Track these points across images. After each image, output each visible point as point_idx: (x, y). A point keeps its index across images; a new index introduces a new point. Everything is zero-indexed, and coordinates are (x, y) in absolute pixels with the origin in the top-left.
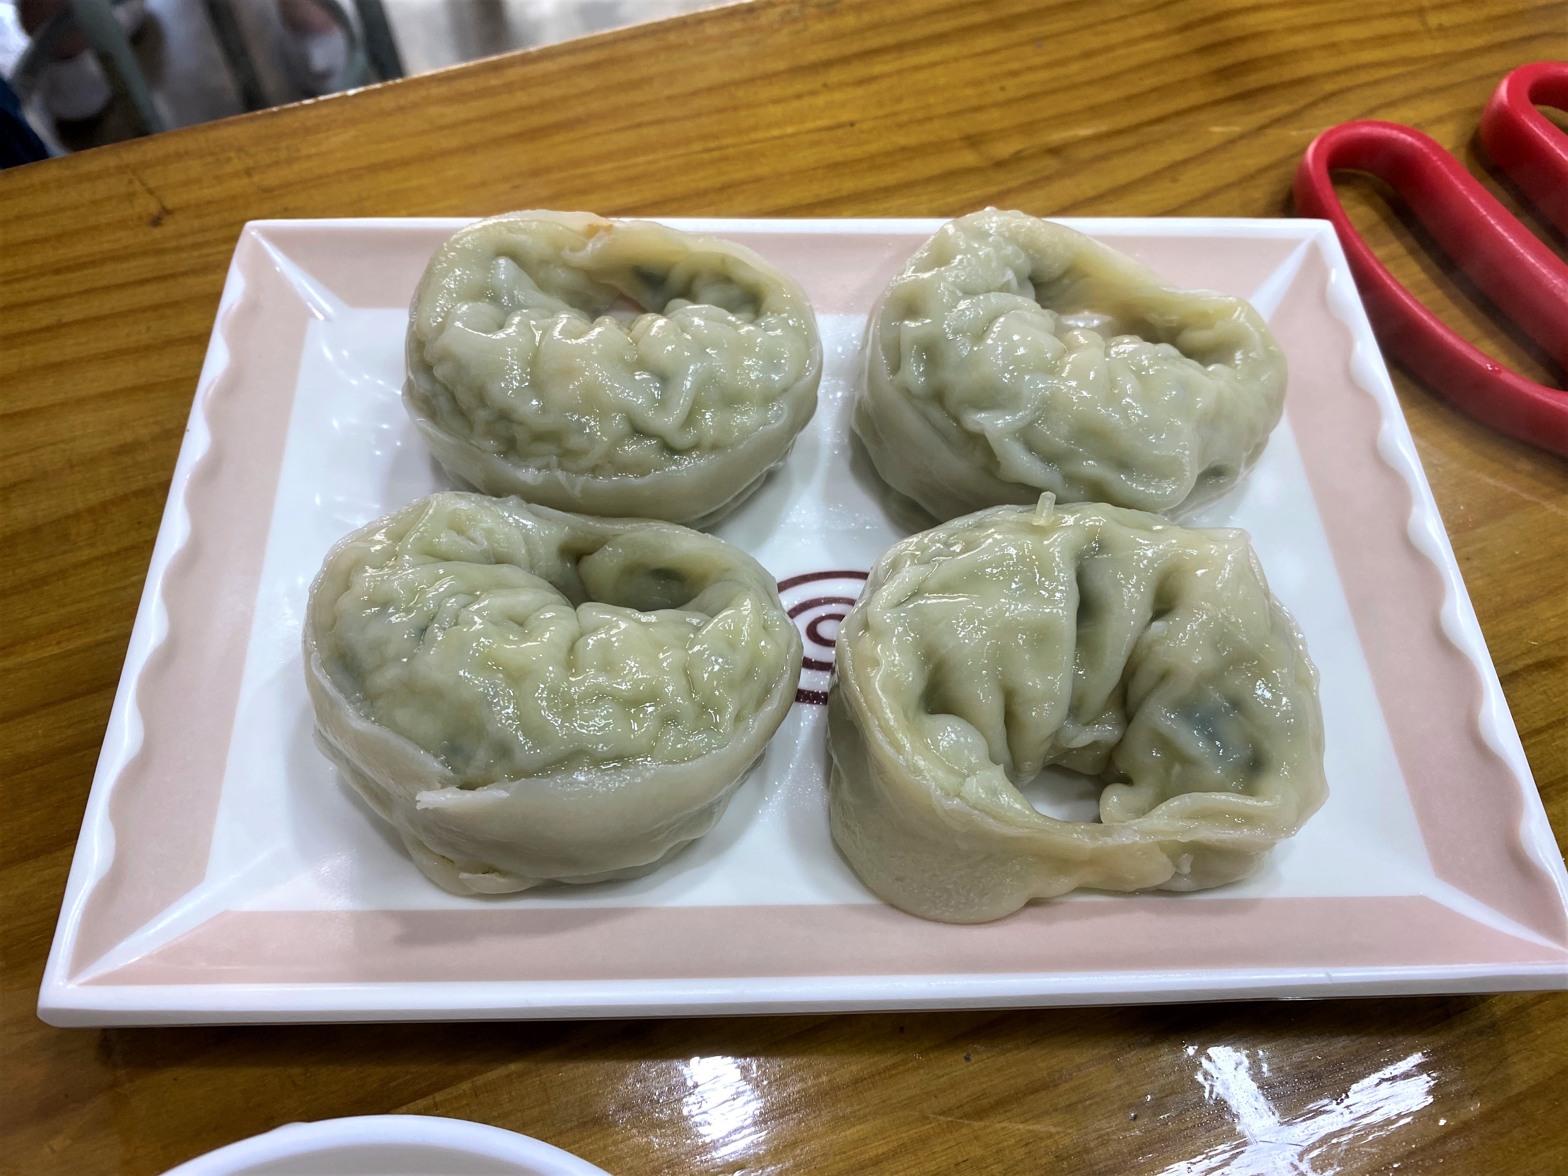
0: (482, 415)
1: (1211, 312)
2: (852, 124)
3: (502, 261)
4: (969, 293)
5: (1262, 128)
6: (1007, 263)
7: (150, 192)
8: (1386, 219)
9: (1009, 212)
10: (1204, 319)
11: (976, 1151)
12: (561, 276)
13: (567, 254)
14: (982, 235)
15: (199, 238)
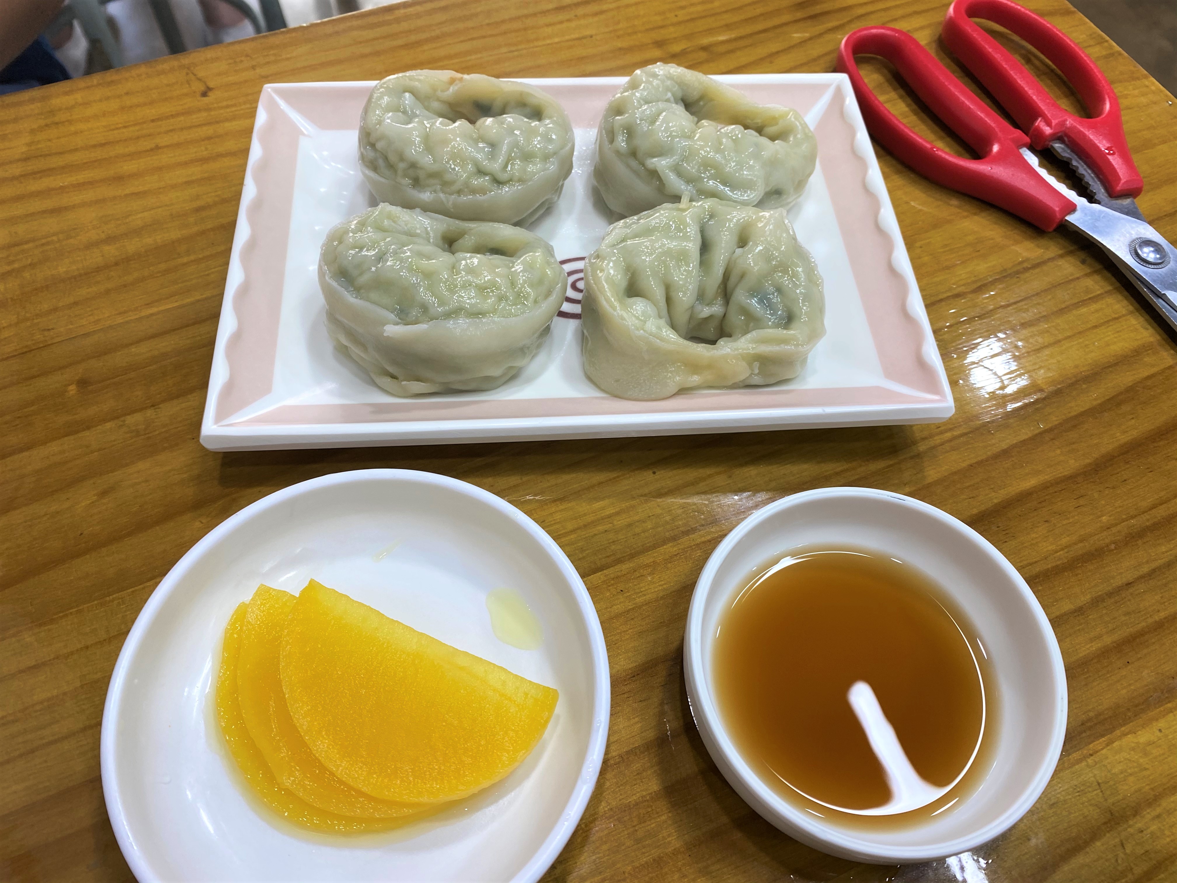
0: (402, 166)
1: (777, 116)
2: (591, 37)
3: (407, 95)
4: (647, 102)
5: (820, 35)
6: (667, 89)
7: (199, 79)
8: (888, 81)
9: (670, 65)
10: (774, 120)
11: (658, 511)
12: (436, 105)
13: (439, 93)
14: (655, 76)
15: (230, 103)
